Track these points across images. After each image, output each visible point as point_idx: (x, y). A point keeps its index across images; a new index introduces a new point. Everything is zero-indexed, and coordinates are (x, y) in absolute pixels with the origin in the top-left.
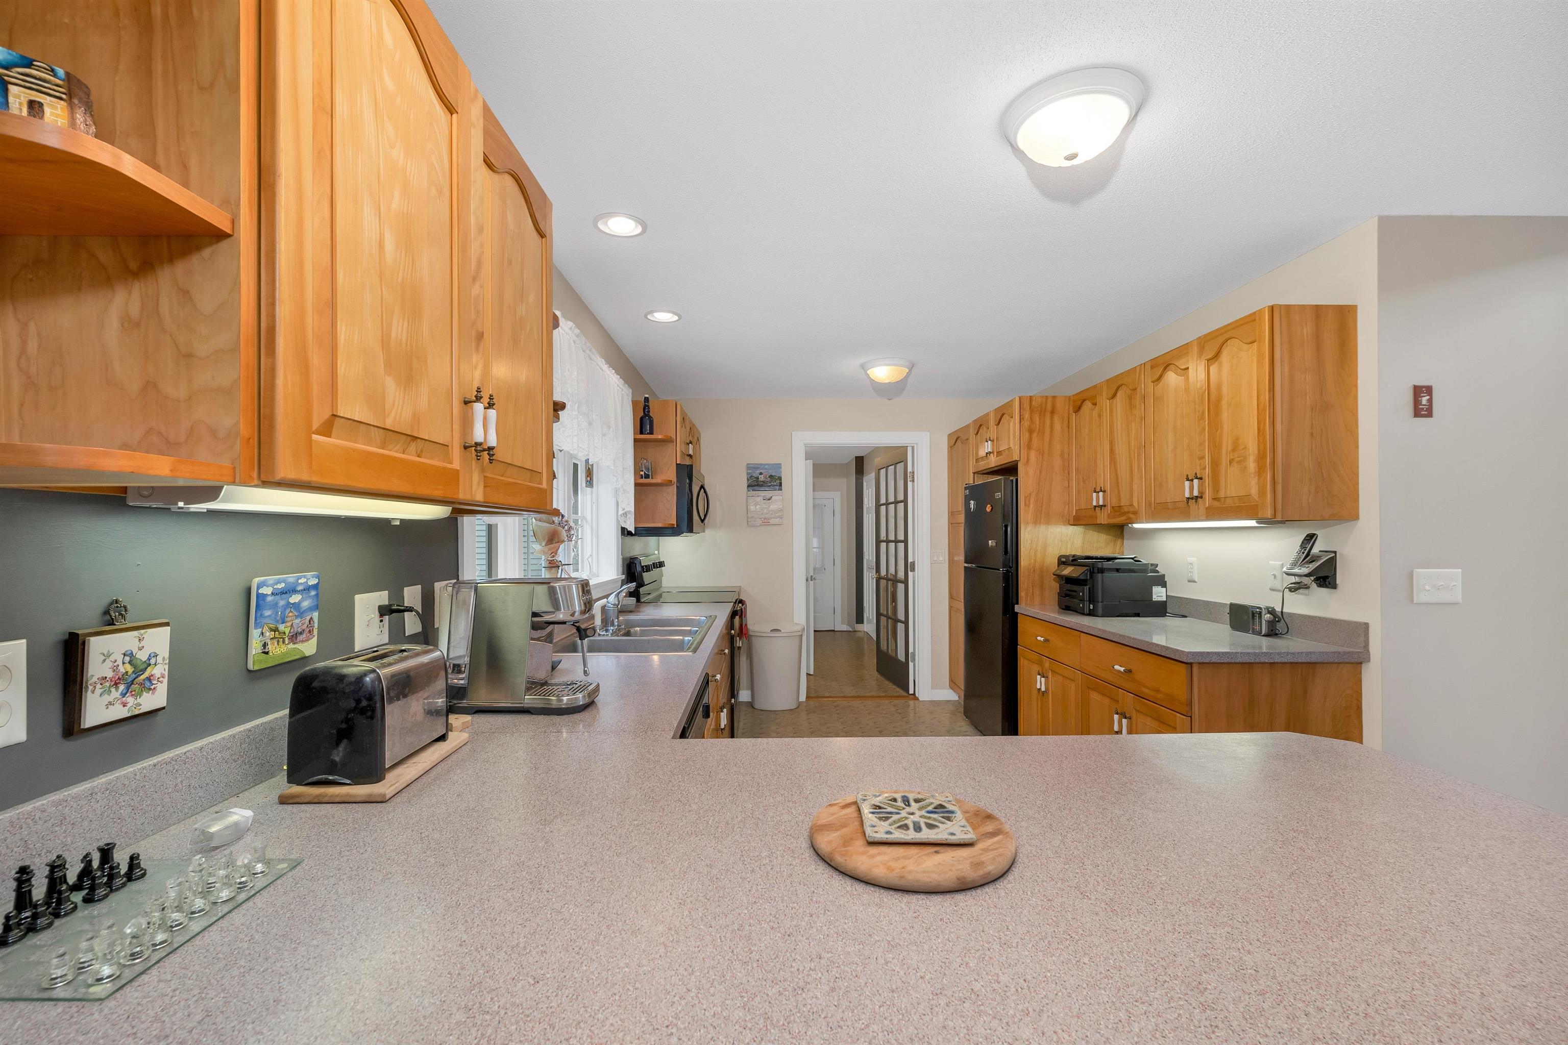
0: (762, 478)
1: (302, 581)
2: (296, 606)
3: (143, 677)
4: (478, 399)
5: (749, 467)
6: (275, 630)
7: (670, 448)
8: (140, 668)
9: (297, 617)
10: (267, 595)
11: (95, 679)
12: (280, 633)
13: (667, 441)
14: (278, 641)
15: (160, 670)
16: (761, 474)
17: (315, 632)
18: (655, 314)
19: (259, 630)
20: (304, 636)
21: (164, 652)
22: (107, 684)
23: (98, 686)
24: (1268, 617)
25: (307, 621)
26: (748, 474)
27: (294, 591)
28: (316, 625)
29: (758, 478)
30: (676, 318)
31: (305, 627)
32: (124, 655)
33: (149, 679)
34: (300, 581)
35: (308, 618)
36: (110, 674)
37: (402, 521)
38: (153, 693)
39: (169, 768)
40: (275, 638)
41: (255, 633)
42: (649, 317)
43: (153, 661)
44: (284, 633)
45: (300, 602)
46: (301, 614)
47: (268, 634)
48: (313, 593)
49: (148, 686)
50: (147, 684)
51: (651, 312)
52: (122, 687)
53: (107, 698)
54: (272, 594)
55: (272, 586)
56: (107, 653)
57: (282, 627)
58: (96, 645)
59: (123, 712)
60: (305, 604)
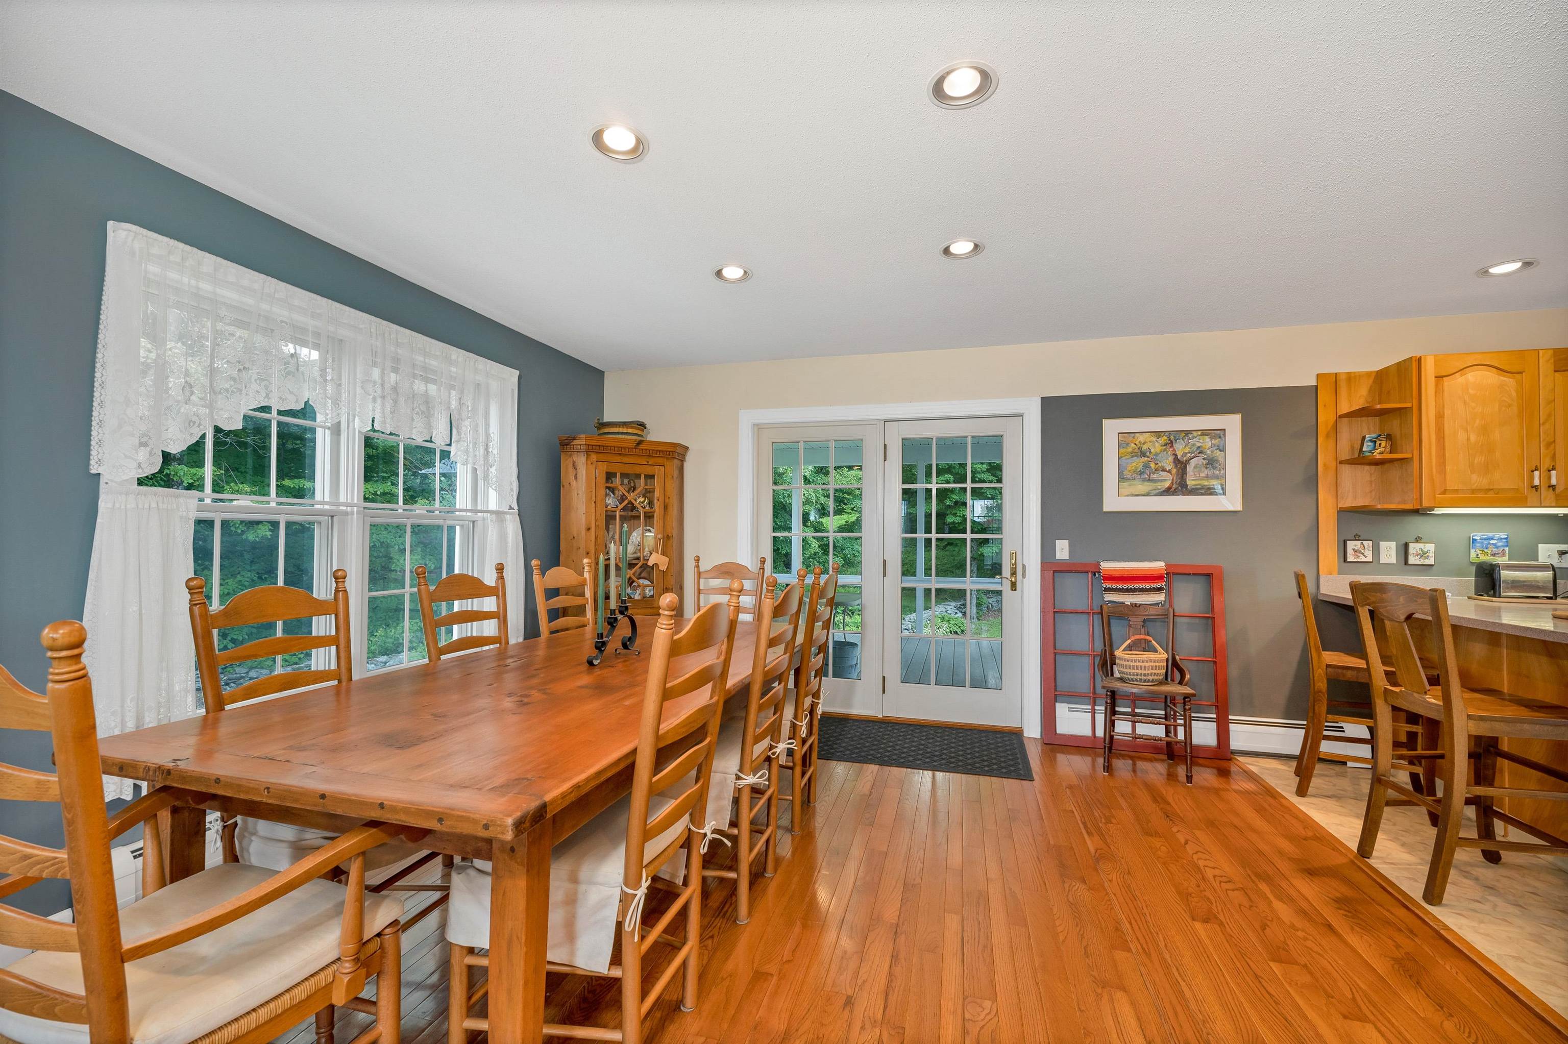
2: (1494, 544)
3: (1426, 555)
4: (1536, 470)
6: (1483, 550)
8: (1425, 553)
9: (1495, 548)
10: (1477, 539)
11: (1411, 553)
12: (1486, 552)
14: (1486, 554)
15: (1432, 554)
17: (1507, 554)
19: (1474, 550)
20: (1501, 553)
21: (1433, 550)
22: (1415, 555)
23: (1412, 555)
25: (1502, 549)
27: (1492, 539)
28: (1507, 552)
31: (1501, 551)
32: (1420, 549)
34: (1496, 536)
36: (1416, 553)
37: (1563, 514)
38: (1430, 560)
39: (1435, 581)
40: (1483, 553)
41: (1472, 551)
43: (1429, 552)
44: (1488, 552)
45: (1496, 543)
46: (1497, 547)
47: (1479, 551)
48: (1504, 541)
49: (1427, 557)
52: (1419, 556)
53: (1415, 558)
54: (1480, 539)
55: (1480, 536)
56: (1414, 548)
57: (1486, 550)
58: (1411, 546)
59: (1420, 563)
60: (1500, 544)
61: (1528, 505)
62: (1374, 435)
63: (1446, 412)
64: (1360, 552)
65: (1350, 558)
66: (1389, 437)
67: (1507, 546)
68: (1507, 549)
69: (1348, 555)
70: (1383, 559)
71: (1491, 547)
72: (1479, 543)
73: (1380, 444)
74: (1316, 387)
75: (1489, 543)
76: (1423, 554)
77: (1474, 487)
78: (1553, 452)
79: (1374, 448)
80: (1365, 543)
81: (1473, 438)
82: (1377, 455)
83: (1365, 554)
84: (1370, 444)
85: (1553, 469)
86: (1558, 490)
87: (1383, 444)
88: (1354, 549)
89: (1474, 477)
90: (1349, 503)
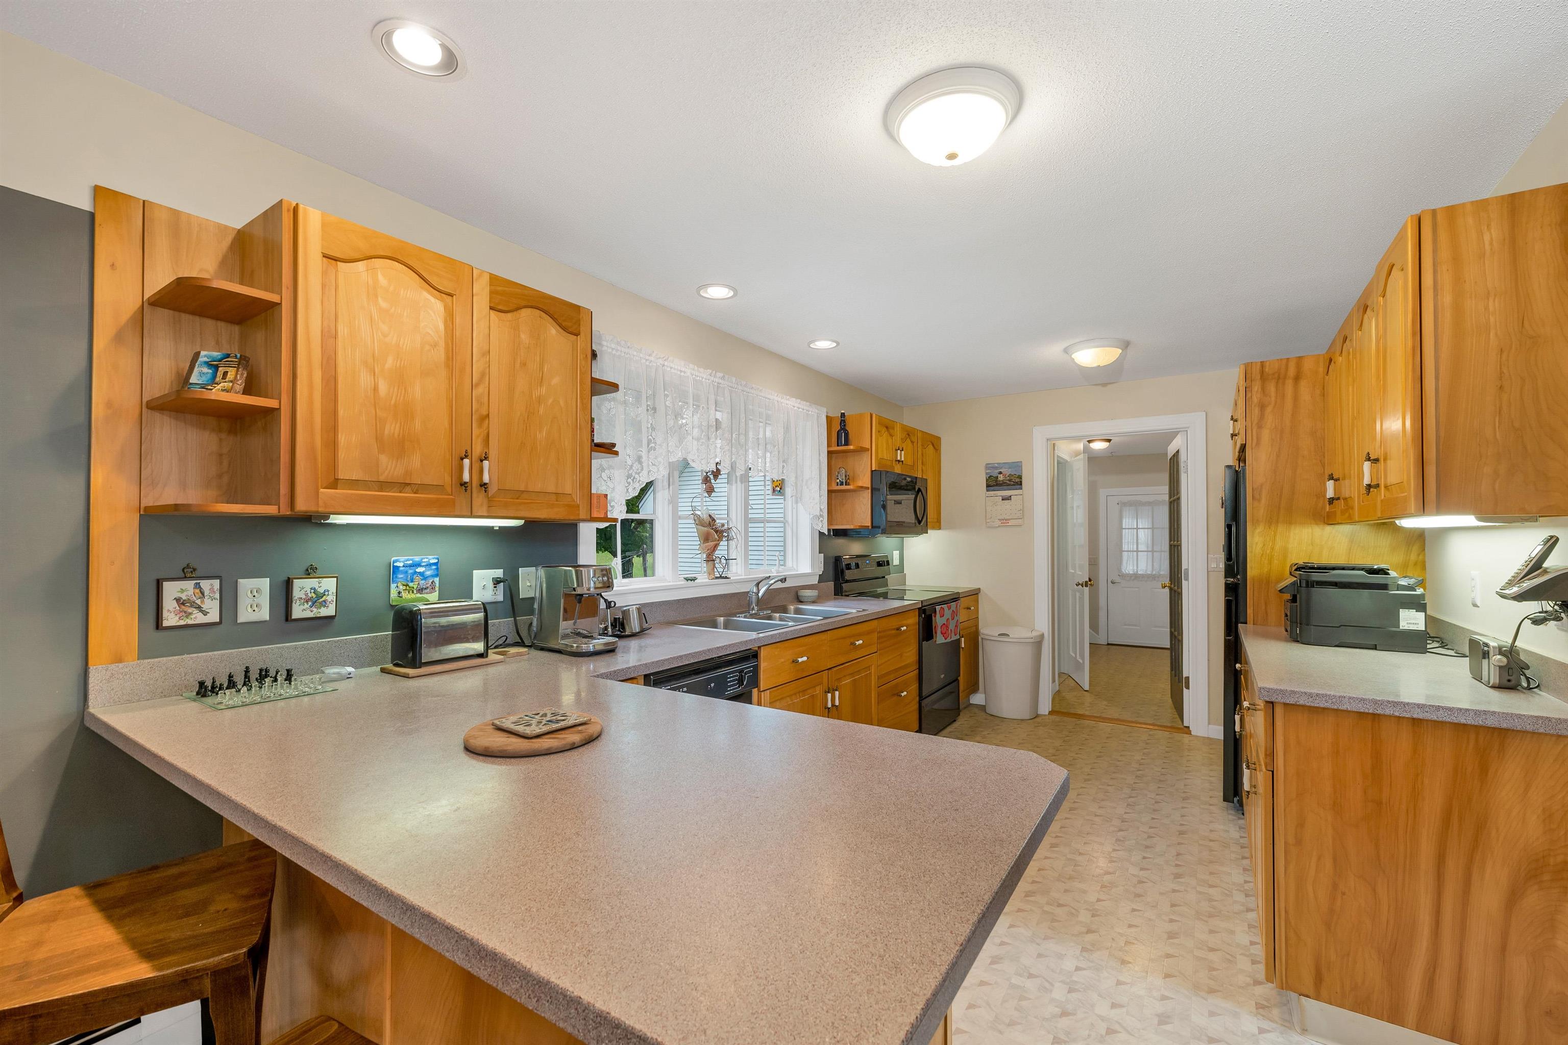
0: (1001, 478)
1: (426, 560)
2: (422, 574)
3: (321, 600)
4: (466, 456)
5: (988, 466)
6: (407, 585)
7: (866, 457)
8: (320, 596)
9: (422, 580)
10: (400, 567)
11: (296, 598)
12: (410, 587)
13: (862, 450)
14: (409, 592)
15: (331, 597)
16: (1000, 473)
17: (437, 589)
18: (816, 343)
19: (396, 585)
20: (428, 590)
21: (333, 589)
22: (303, 601)
23: (298, 601)
24: (1497, 659)
25: (430, 583)
26: (987, 474)
27: (419, 565)
28: (437, 585)
29: (997, 477)
30: (835, 344)
31: (428, 585)
32: (311, 589)
33: (324, 601)
34: (423, 560)
35: (431, 581)
36: (304, 597)
37: (499, 527)
38: (327, 608)
39: (336, 644)
40: (406, 590)
41: (393, 586)
42: (812, 346)
43: (326, 593)
44: (413, 588)
45: (423, 572)
46: (425, 578)
47: (401, 587)
48: (434, 567)
49: (324, 604)
50: (324, 603)
51: (813, 341)
52: (310, 603)
53: (302, 607)
54: (403, 566)
55: (403, 562)
56: (302, 587)
57: (411, 584)
58: (297, 583)
59: (311, 615)
60: (428, 573)
61: (457, 513)
62: (216, 354)
63: (340, 327)
64: (193, 605)
65: (170, 619)
66: (244, 362)
67: (437, 575)
68: (437, 580)
69: (165, 614)
70: (246, 615)
71: (417, 578)
72: (403, 572)
73: (225, 374)
74: (92, 216)
75: (416, 572)
76: (317, 599)
77: (382, 478)
78: (486, 432)
79: (213, 381)
80: (205, 584)
81: (383, 388)
82: (217, 393)
83: (204, 607)
84: (206, 370)
85: (486, 458)
86: (493, 490)
87: (231, 374)
88: (178, 600)
89: (383, 459)
90: (169, 495)
